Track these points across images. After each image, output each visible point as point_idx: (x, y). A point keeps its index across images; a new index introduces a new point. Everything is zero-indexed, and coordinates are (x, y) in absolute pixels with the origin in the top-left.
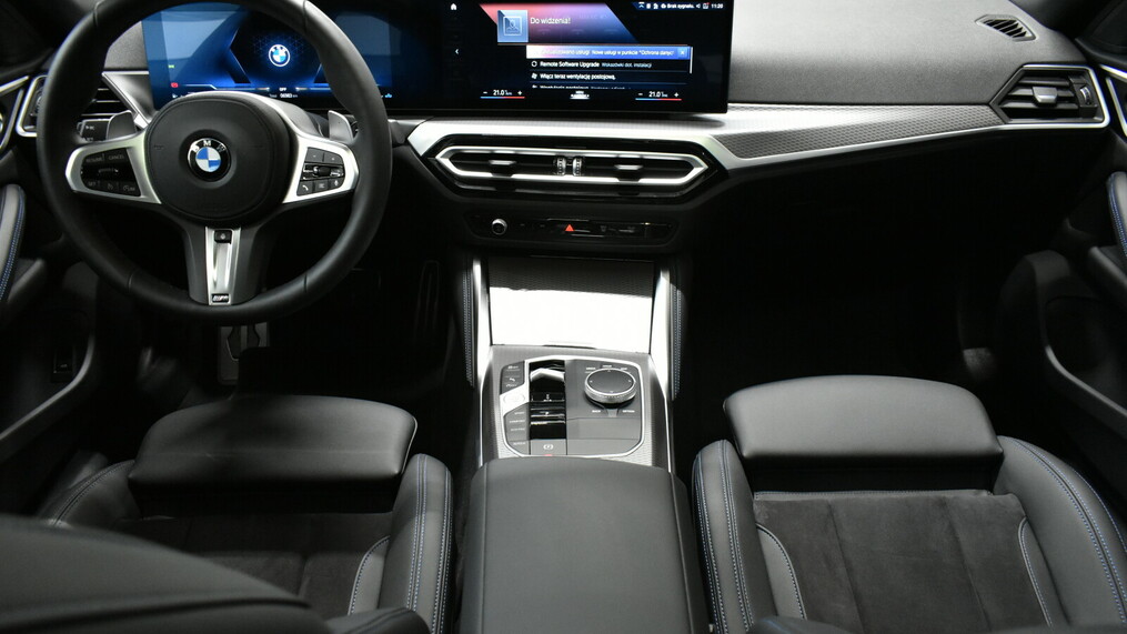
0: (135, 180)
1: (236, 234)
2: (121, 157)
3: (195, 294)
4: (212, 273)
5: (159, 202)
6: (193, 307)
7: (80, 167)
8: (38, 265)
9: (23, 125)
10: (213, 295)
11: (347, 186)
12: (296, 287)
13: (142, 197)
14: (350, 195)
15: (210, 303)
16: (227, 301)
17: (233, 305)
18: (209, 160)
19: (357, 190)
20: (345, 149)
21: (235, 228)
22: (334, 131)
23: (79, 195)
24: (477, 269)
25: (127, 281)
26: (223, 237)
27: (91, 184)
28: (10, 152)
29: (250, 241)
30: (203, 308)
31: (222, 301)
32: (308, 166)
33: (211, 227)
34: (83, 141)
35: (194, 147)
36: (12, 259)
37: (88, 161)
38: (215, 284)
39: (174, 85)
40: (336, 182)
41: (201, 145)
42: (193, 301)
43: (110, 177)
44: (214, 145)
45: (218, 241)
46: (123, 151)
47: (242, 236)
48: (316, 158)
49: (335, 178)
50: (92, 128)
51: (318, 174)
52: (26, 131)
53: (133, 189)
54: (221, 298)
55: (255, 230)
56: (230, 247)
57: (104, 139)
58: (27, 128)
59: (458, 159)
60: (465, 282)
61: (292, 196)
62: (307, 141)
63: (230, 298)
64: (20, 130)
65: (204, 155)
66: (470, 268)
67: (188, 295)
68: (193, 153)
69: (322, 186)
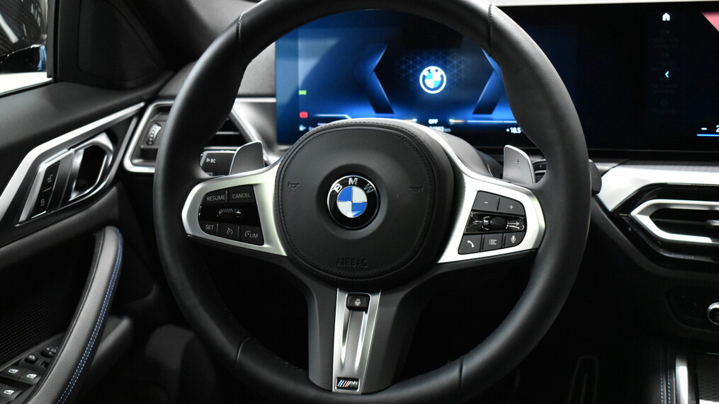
0: (259, 225)
1: (375, 300)
2: (247, 195)
3: (315, 376)
4: (340, 350)
5: (284, 254)
6: (312, 393)
7: (198, 206)
8: (125, 324)
9: (132, 158)
10: (339, 379)
11: (527, 243)
12: (448, 377)
13: (265, 246)
14: (531, 256)
15: (335, 389)
16: (355, 388)
17: (363, 394)
18: (351, 203)
19: (540, 251)
20: (528, 194)
21: (374, 292)
22: (508, 172)
23: (194, 241)
24: (682, 372)
25: (235, 352)
26: (358, 303)
27: (208, 227)
28: (114, 189)
29: (392, 310)
30: (325, 396)
31: (349, 388)
32: (477, 214)
33: (344, 290)
34: (204, 175)
35: (336, 187)
36: (102, 314)
37: (209, 199)
38: (342, 366)
39: (303, 115)
40: (513, 238)
41: (344, 184)
42: (313, 385)
43: (232, 220)
44: (361, 184)
45: (351, 308)
46: (250, 189)
47: (382, 303)
48: (487, 206)
49: (511, 231)
50: (213, 161)
51: (489, 226)
52: (134, 164)
53: (255, 236)
54: (349, 383)
55: (398, 297)
56: (365, 317)
57: (227, 174)
58: (136, 161)
59: (663, 217)
60: (663, 389)
61: (451, 254)
62: (476, 182)
63: (360, 385)
64: (128, 165)
65: (348, 197)
66: (672, 370)
67: (307, 375)
68: (334, 194)
69: (493, 242)
